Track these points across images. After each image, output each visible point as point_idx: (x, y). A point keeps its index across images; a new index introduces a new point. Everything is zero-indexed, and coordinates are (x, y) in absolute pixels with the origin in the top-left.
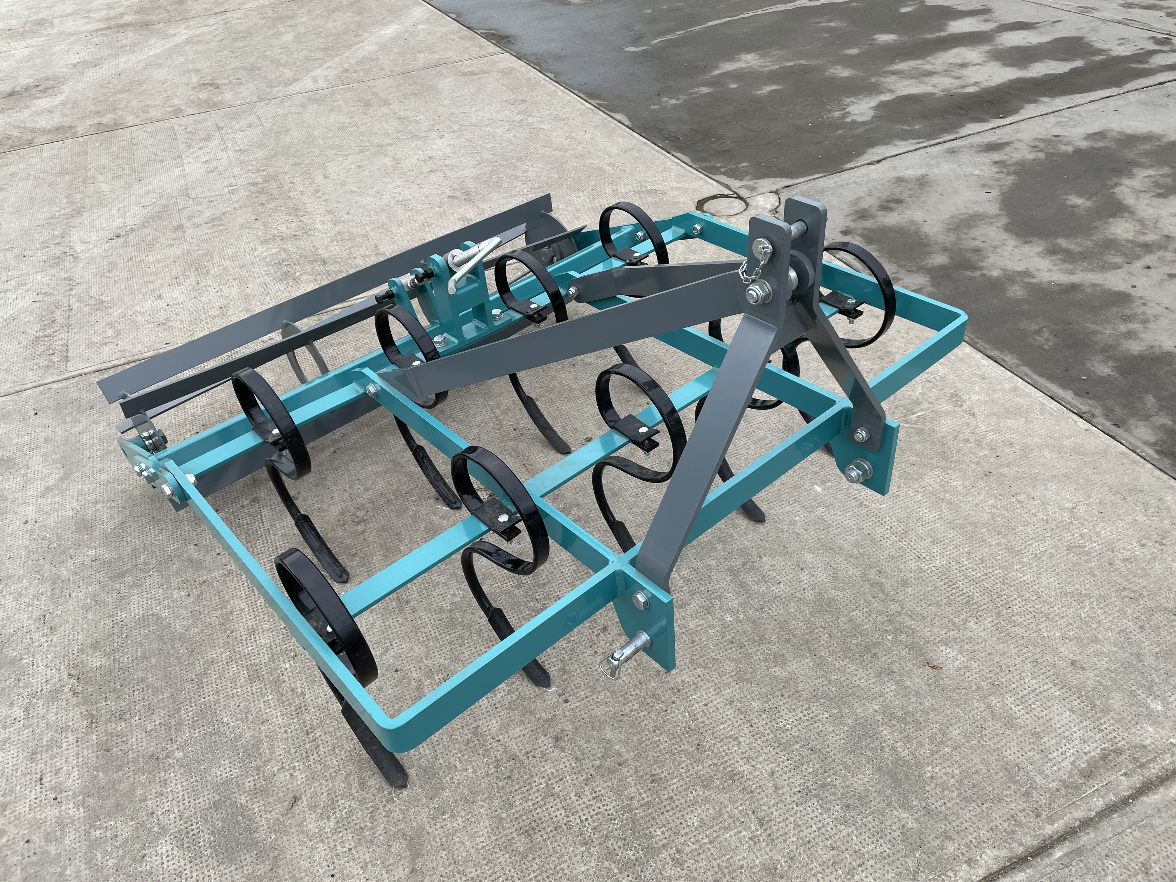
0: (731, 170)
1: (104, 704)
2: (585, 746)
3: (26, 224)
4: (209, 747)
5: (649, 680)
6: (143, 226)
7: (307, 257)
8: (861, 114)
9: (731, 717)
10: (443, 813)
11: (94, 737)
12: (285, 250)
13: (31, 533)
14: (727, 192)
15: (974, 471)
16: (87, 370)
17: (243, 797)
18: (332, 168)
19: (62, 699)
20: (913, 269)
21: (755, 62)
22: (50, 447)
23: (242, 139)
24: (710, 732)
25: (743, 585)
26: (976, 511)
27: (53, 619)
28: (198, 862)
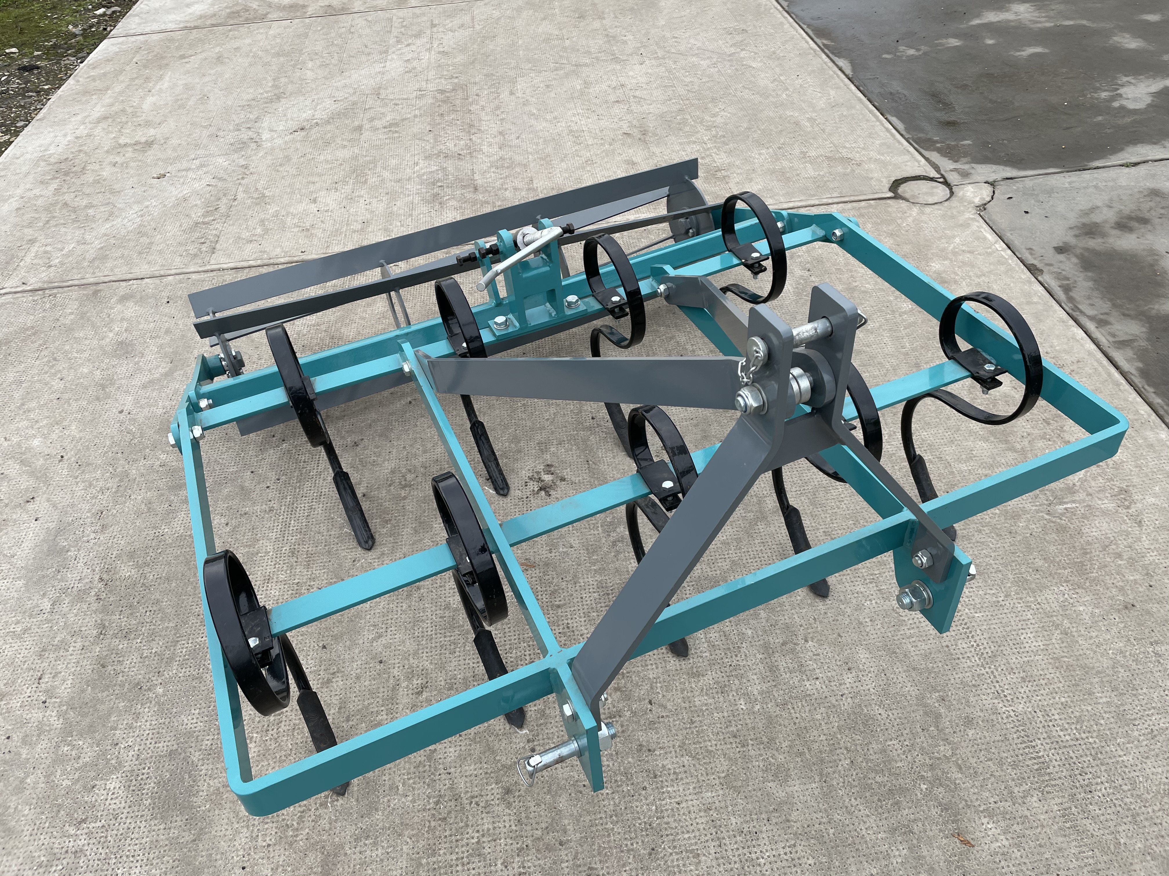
0: (949, 147)
1: (118, 617)
2: (533, 809)
3: (230, 103)
4: (188, 691)
5: (628, 753)
6: (328, 122)
7: (462, 180)
8: (1135, 100)
9: (701, 827)
10: (368, 837)
11: (98, 649)
12: (444, 169)
13: (122, 423)
14: (933, 174)
15: (1112, 598)
16: (225, 266)
17: (197, 754)
18: (521, 85)
19: (86, 601)
20: (1132, 313)
21: (1026, 15)
22: (167, 339)
23: (449, 40)
24: (671, 837)
25: (773, 669)
26: (1095, 652)
27: (108, 517)
28: (136, 808)
